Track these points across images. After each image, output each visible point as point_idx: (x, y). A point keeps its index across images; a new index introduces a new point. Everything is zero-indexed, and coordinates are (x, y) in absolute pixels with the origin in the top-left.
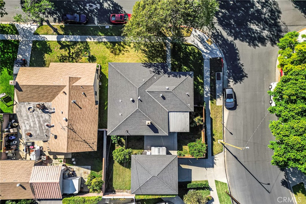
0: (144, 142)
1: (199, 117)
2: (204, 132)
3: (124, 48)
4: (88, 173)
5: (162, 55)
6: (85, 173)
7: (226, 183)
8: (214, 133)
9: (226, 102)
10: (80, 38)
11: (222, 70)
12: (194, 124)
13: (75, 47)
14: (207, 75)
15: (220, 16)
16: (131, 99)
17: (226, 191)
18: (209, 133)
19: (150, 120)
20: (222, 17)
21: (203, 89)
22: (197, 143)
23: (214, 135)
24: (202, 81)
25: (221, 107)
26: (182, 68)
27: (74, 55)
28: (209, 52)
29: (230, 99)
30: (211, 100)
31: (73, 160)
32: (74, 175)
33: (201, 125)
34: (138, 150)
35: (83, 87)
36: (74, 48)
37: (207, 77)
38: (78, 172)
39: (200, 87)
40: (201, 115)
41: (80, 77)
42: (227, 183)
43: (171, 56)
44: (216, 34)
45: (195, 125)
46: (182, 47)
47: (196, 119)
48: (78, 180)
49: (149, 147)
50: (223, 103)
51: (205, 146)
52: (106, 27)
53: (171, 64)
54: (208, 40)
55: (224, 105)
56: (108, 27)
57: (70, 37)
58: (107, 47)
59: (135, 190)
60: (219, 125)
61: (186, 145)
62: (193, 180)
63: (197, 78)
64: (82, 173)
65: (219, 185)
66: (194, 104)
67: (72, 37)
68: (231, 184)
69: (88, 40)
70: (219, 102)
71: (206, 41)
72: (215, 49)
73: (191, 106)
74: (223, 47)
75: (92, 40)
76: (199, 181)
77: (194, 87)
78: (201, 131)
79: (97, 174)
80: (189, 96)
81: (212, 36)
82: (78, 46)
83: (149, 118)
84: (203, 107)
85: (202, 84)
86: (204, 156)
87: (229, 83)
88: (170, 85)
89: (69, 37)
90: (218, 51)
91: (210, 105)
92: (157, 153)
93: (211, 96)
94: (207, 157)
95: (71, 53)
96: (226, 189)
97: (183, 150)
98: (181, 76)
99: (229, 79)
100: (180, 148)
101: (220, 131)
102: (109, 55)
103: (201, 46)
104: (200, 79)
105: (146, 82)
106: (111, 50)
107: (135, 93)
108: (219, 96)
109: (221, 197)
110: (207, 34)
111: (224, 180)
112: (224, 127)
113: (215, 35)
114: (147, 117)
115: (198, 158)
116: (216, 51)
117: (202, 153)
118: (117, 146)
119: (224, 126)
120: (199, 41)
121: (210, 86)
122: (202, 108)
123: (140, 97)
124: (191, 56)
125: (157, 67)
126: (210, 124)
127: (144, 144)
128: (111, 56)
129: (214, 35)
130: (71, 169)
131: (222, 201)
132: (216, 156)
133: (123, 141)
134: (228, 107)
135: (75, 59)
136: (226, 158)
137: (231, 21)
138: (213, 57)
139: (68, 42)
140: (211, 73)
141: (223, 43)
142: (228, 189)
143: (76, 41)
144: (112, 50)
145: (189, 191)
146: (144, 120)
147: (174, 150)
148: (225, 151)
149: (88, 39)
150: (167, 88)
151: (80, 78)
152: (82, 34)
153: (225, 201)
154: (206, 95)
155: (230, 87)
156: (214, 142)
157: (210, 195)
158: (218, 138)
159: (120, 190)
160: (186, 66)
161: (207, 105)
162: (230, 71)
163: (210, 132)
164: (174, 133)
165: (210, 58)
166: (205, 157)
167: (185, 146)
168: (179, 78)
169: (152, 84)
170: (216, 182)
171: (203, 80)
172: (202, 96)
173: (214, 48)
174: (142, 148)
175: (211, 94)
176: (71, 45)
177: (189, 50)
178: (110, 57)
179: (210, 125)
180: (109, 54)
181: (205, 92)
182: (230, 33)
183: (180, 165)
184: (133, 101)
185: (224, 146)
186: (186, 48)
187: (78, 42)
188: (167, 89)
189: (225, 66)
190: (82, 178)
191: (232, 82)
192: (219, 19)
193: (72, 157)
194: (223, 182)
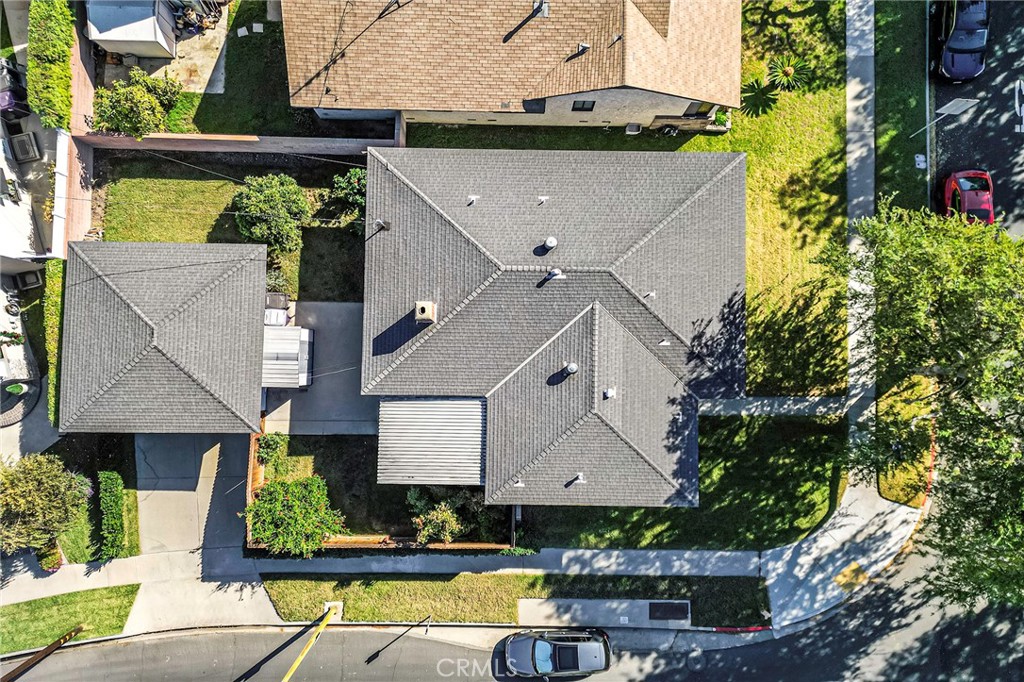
0: (334, 300)
1: (454, 525)
2: (378, 546)
3: (818, 229)
4: (189, 81)
5: (781, 380)
6: (192, 72)
7: (121, 628)
8: (379, 585)
9: (536, 640)
10: (862, 54)
11: (701, 628)
12: (423, 502)
13: (819, 34)
14: (677, 564)
15: (990, 625)
16: (551, 242)
17: (85, 627)
18: (375, 566)
19: (440, 319)
20: (989, 635)
21: (602, 546)
22: (322, 514)
23: (368, 584)
24: (644, 543)
25: (512, 616)
26: (713, 459)
27: (776, 31)
28: (800, 573)
29: (553, 657)
30: (548, 579)
31: (258, 28)
32: (185, 28)
33: (413, 533)
34: (297, 279)
35: (617, 45)
36: (811, 32)
37: (667, 564)
38: (197, 46)
39: (616, 533)
40: (471, 533)
41: (670, 35)
42: (127, 631)
43: (779, 416)
44: (894, 606)
45: (416, 511)
46: (822, 464)
47: (444, 514)
48: (153, 39)
49: (311, 320)
50: (529, 627)
51: (307, 547)
52: (920, 159)
53: (739, 417)
54: (859, 571)
55: (518, 631)
56: (922, 166)
57: (866, 19)
58: (820, 160)
59: (86, 259)
60: (415, 606)
61: (316, 471)
62: (141, 494)
63: (662, 522)
64: (189, 62)
65: (113, 600)
66: (522, 506)
67: (865, 25)
68: (116, 650)
69: (853, 87)
70: (536, 612)
71: (854, 565)
72: (813, 600)
73: (516, 491)
74: (823, 636)
75: (851, 105)
76: (134, 521)
77: (616, 508)
78: (387, 533)
79: (186, 116)
80: (567, 486)
81: (882, 591)
82: (820, 49)
83: (451, 316)
84: (510, 543)
85: (629, 542)
86: (257, 541)
87: (632, 656)
88: (628, 408)
89: (867, 13)
90: (801, 613)
91: (519, 571)
92: (269, 348)
93: (565, 576)
94: (249, 553)
95: (788, 20)
96: (91, 627)
97: (294, 458)
98: (675, 451)
99: (654, 655)
100: (298, 444)
101: (387, 611)
102: (776, 165)
103: (829, 541)
104: (656, 537)
105: (644, 305)
106: (805, 175)
107: (583, 257)
108: (566, 612)
109: (55, 608)
110: (893, 569)
111: (140, 621)
112: (407, 628)
113: (885, 601)
114: (459, 309)
115: (244, 518)
116: (805, 604)
117: (268, 533)
118: (321, 195)
119: (412, 626)
120: (855, 536)
121: (622, 576)
122: (507, 540)
123: (564, 277)
124: (777, 501)
125: (727, 351)
126: (424, 572)
127: (328, 299)
128: (770, 174)
129: (889, 600)
130: (212, 19)
131: (33, 612)
132: (260, 590)
133: (345, 220)
134: (508, 648)
135: (757, 34)
136: (250, 634)
137: (969, 670)
138: (774, 593)
139: (842, 11)
140: (688, 580)
141: (847, 635)
142: (92, 637)
143: (849, 41)
144: (806, 181)
145: (86, 476)
146: (443, 294)
147: (294, 419)
148: (286, 630)
149: (860, 88)
150: (611, 393)
151: (665, 35)
152: (885, 63)
153: (35, 624)
154: (570, 560)
155: (613, 658)
156: (334, 583)
157: (65, 561)
158: (350, 603)
159: (103, 206)
160: (722, 478)
161: (521, 562)
162: (696, 660)
163: (380, 571)
164: (375, 421)
165: (764, 579)
166: (251, 546)
167: (311, 467)
168: (665, 442)
169: (634, 330)
170: (132, 590)
171: (650, 547)
172: (566, 541)
173: (820, 597)
174: (305, 293)
175: (578, 578)
176: (825, 21)
177: (812, 491)
178: (769, 170)
179: (417, 569)
180: (782, 168)
181: (588, 554)
182: (902, 668)
183: (219, 445)
184: (542, 250)
185: (308, 627)
186: (819, 478)
187: (842, 48)
188: (604, 394)
189: (725, 641)
190: (167, 60)
191: (641, 670)
192: (974, 621)
193: (268, 25)
194: (129, 618)
